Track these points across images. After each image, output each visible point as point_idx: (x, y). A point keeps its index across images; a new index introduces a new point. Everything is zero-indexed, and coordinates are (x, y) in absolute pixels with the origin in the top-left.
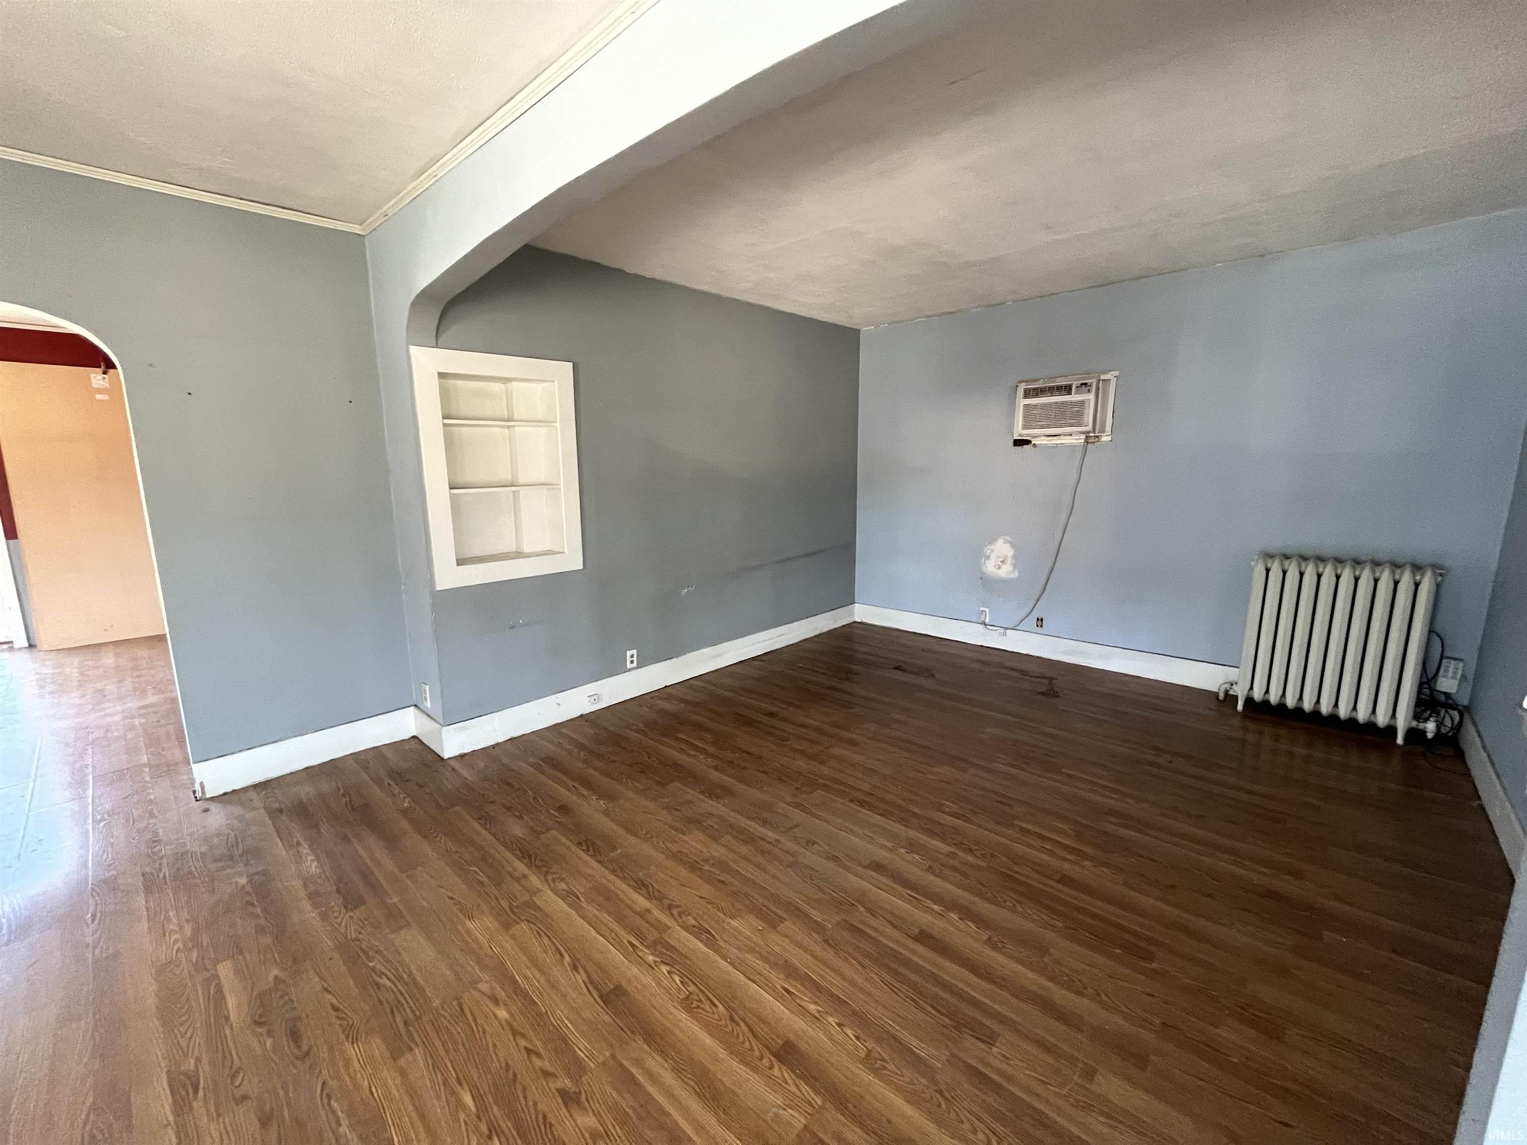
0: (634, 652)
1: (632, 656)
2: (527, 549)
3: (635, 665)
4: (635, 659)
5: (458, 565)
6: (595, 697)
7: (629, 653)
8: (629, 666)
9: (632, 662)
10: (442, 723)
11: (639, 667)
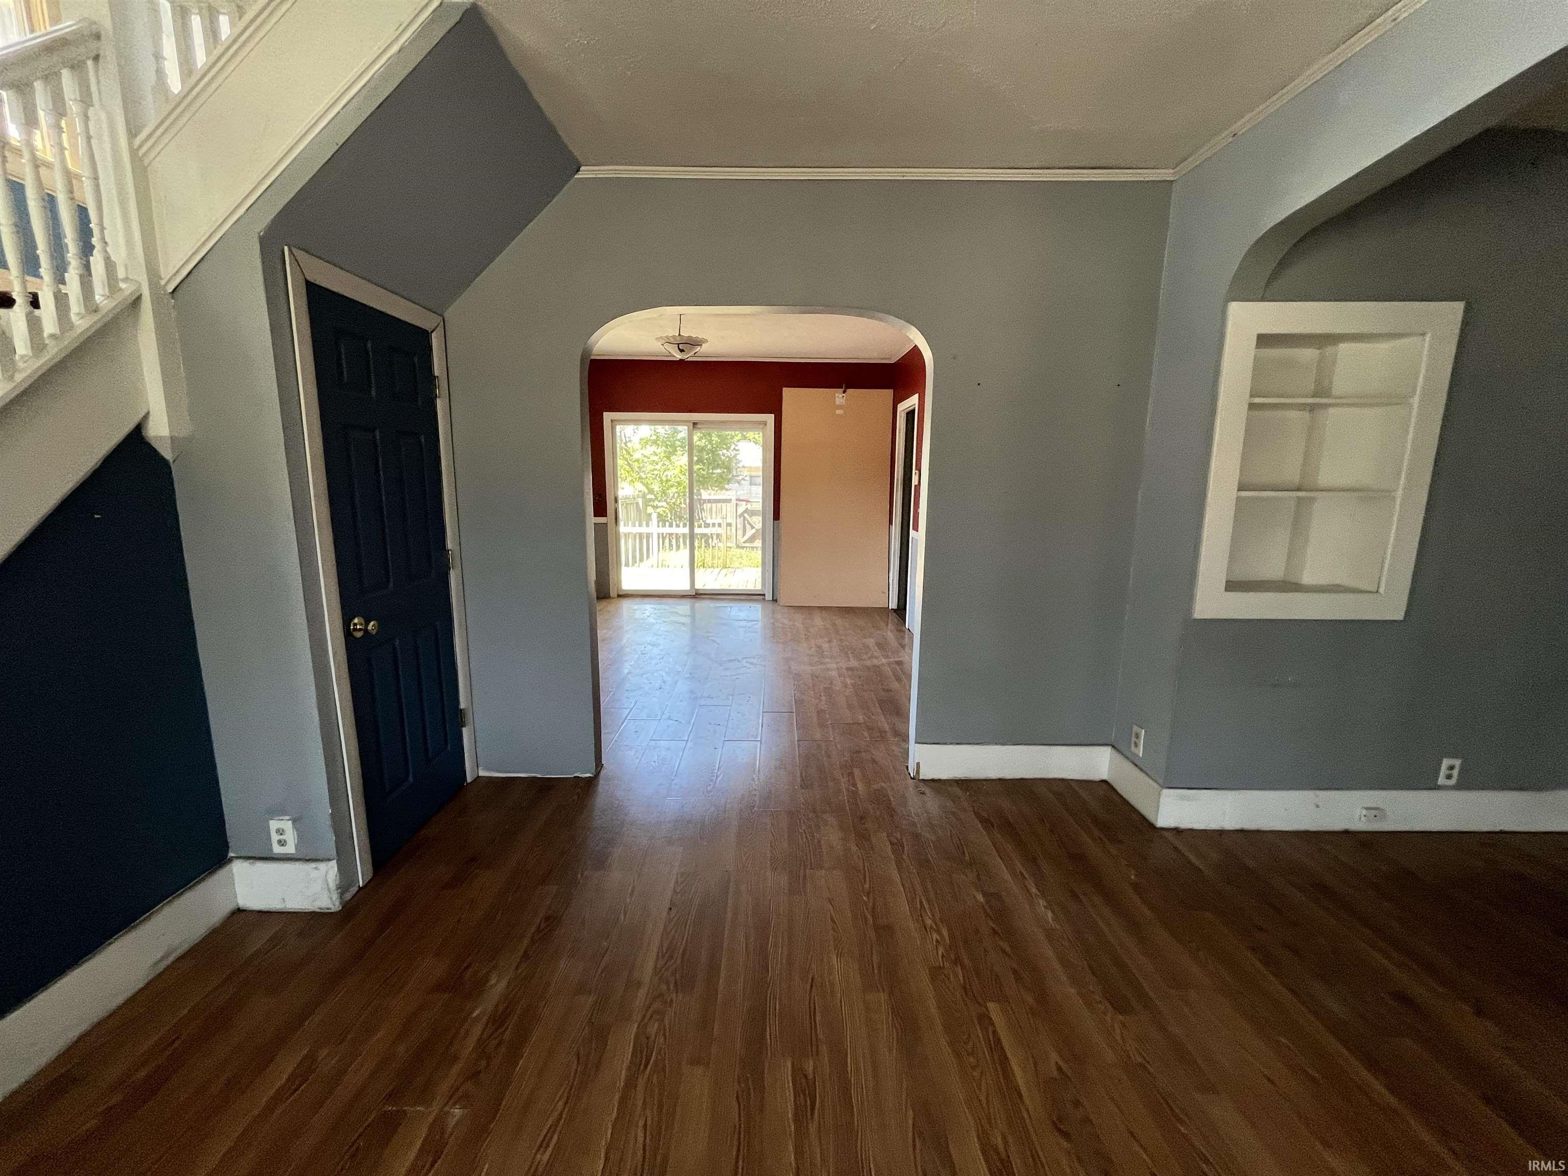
0: (1457, 763)
1: (1452, 768)
2: (1307, 579)
3: (1453, 782)
4: (1455, 773)
5: (1226, 590)
6: (1376, 812)
7: (1446, 763)
8: (1441, 780)
9: (1449, 777)
10: (1162, 784)
11: (1458, 787)
